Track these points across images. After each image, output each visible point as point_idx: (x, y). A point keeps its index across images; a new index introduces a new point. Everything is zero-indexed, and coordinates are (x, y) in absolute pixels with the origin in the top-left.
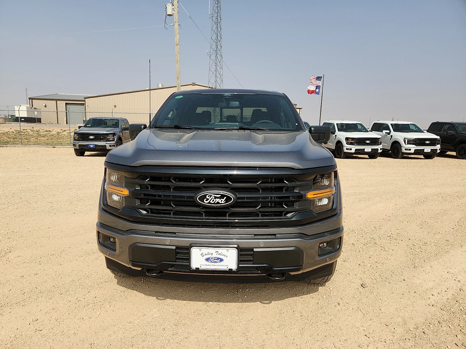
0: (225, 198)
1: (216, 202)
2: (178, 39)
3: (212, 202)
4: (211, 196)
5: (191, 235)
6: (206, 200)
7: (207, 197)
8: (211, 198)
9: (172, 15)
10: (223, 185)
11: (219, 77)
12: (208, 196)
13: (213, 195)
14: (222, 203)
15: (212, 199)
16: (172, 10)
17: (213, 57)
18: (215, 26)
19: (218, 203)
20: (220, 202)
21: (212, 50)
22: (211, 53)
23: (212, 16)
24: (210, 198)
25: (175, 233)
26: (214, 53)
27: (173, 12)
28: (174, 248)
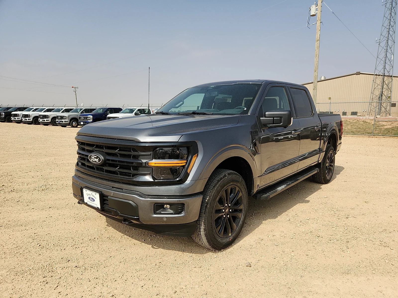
2: (319, 35)
6: (91, 159)
9: (316, 15)
11: (389, 63)
16: (315, 10)
17: (383, 44)
18: (389, 12)
19: (96, 162)
21: (382, 37)
22: (381, 40)
23: (385, 3)
26: (384, 39)
27: (316, 12)
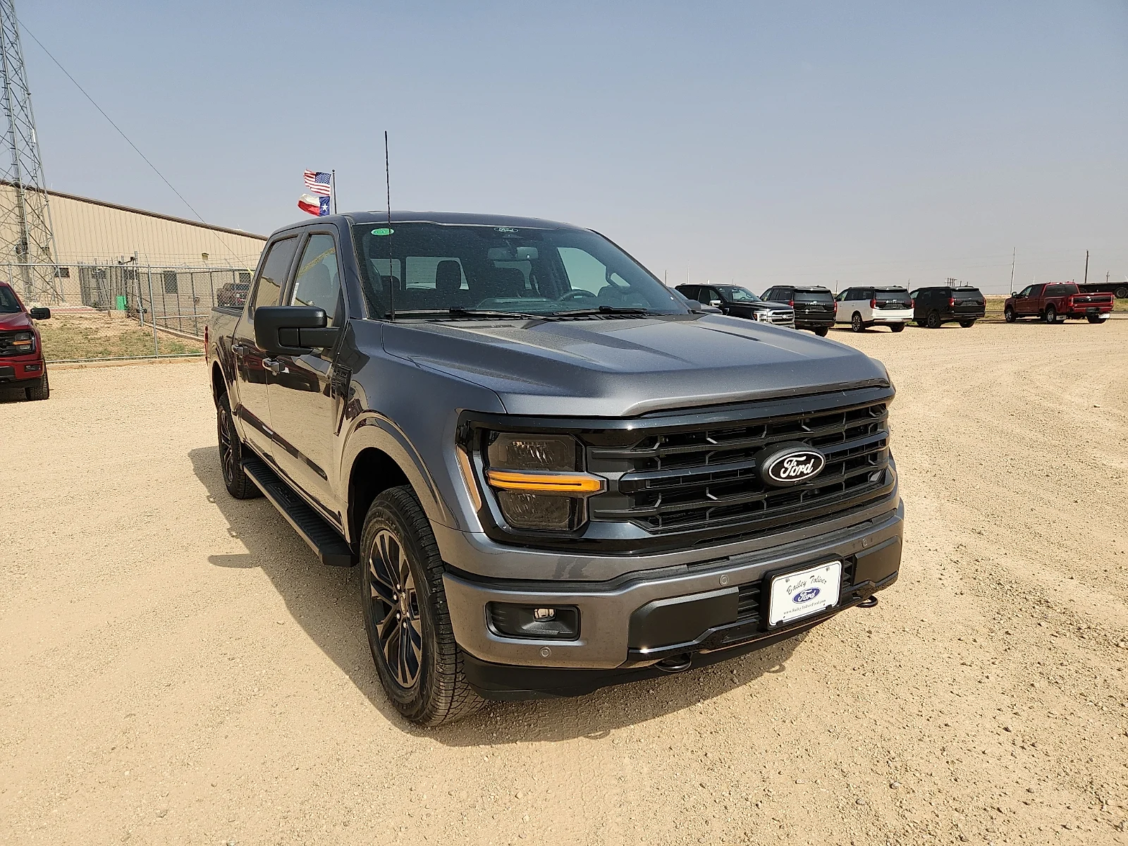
0: (813, 460)
1: (798, 474)
3: (793, 474)
4: (791, 461)
5: (758, 555)
6: (784, 472)
7: (786, 465)
8: (792, 465)
10: (797, 435)
12: (787, 463)
13: (795, 459)
14: (808, 474)
15: (793, 467)
19: (802, 474)
20: (805, 472)
24: (791, 467)
25: (727, 558)
28: (736, 590)
